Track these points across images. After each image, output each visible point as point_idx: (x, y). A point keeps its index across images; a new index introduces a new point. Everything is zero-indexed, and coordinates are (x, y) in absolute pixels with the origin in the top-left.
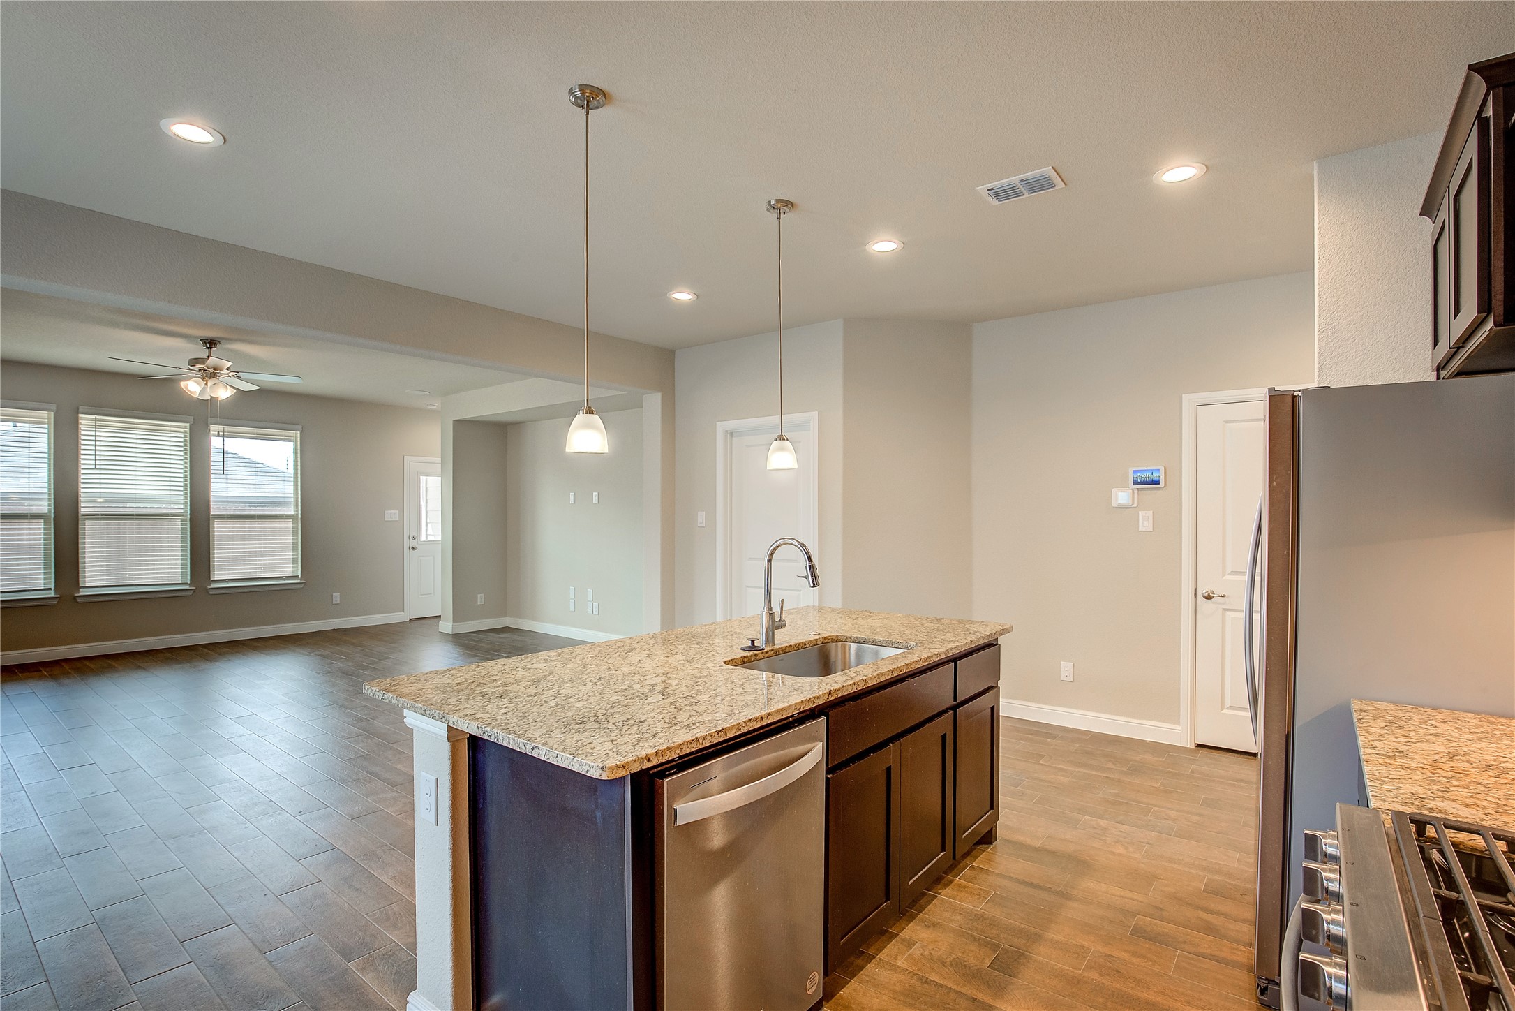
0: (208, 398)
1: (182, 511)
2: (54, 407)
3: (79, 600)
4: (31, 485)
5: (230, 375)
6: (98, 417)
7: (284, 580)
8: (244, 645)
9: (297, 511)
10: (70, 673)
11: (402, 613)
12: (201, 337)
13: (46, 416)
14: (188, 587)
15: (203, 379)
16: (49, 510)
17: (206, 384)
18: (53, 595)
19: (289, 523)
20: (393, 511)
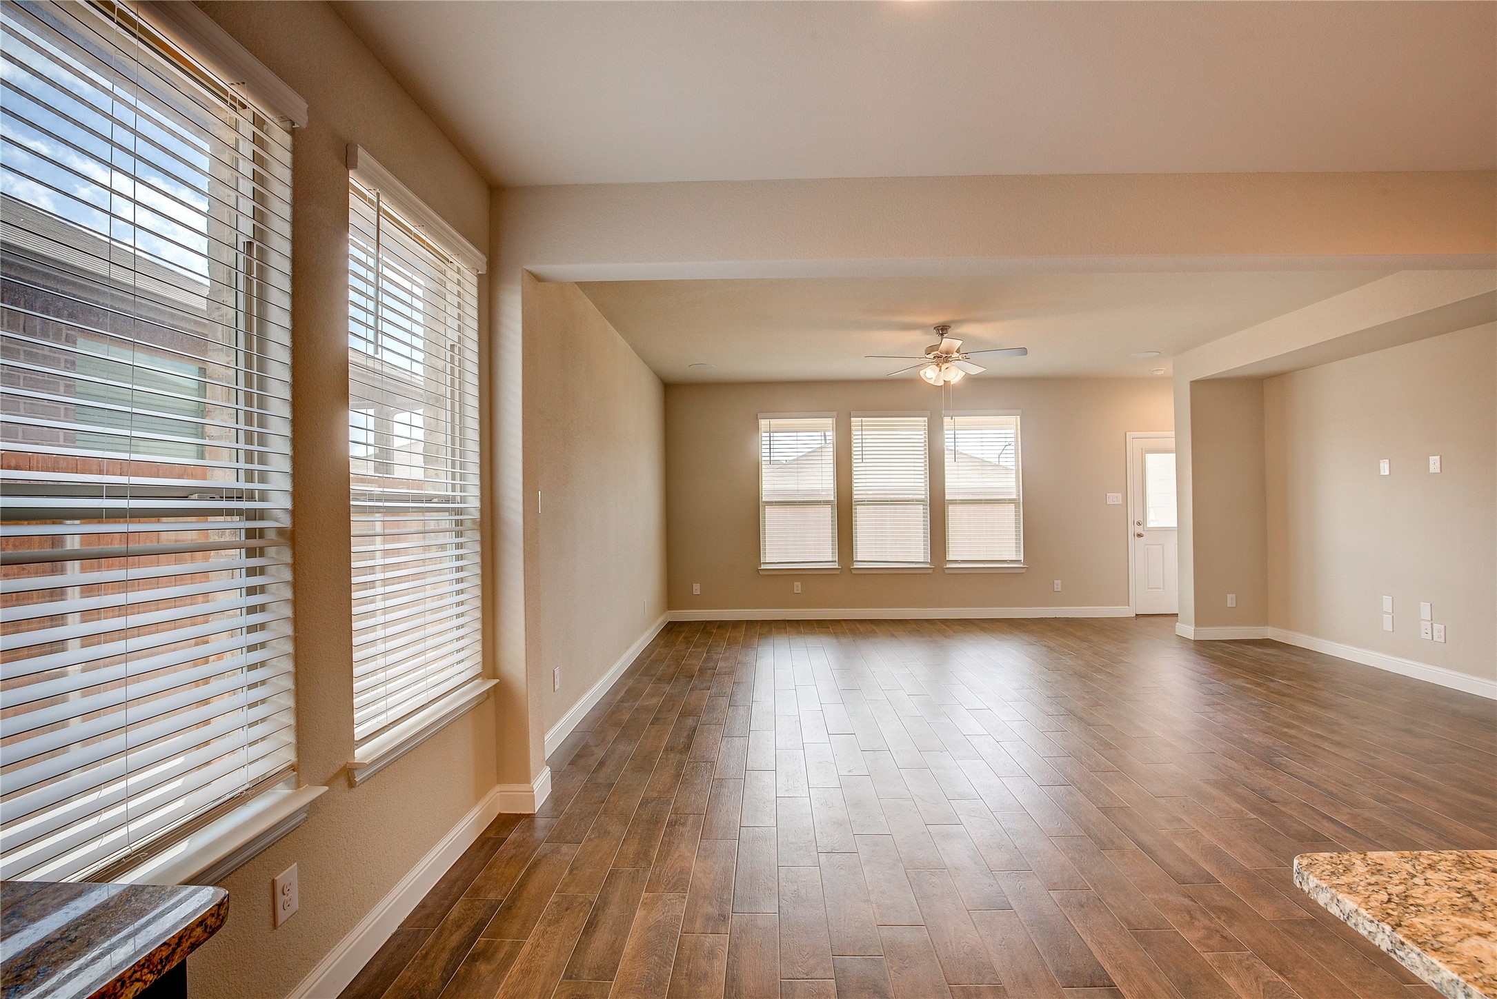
0: (942, 383)
1: (923, 497)
2: (835, 414)
3: (853, 572)
4: (824, 482)
5: (960, 358)
6: (863, 419)
7: (1008, 563)
8: (975, 624)
9: (1019, 495)
10: (847, 633)
11: (1127, 607)
12: (933, 324)
13: (829, 422)
14: (928, 566)
15: (938, 365)
16: (834, 498)
17: (940, 370)
18: (837, 567)
19: (1012, 507)
20: (1116, 494)
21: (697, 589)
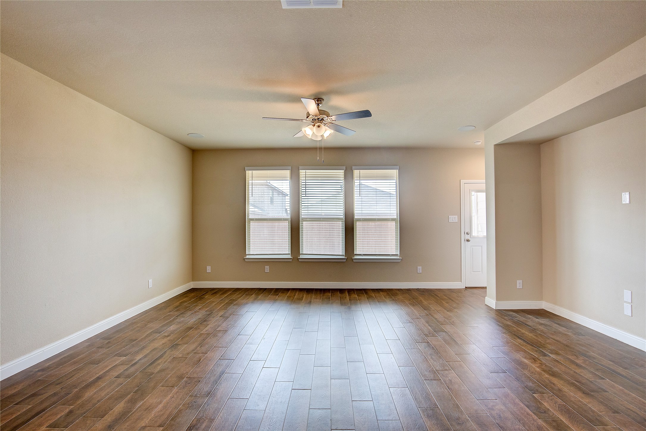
1: (341, 216)
2: (290, 168)
3: (300, 261)
6: (307, 171)
7: (391, 256)
9: (397, 216)
11: (461, 283)
13: (287, 172)
14: (344, 257)
15: (314, 125)
18: (290, 257)
19: (394, 223)
20: (454, 216)
21: (209, 269)
